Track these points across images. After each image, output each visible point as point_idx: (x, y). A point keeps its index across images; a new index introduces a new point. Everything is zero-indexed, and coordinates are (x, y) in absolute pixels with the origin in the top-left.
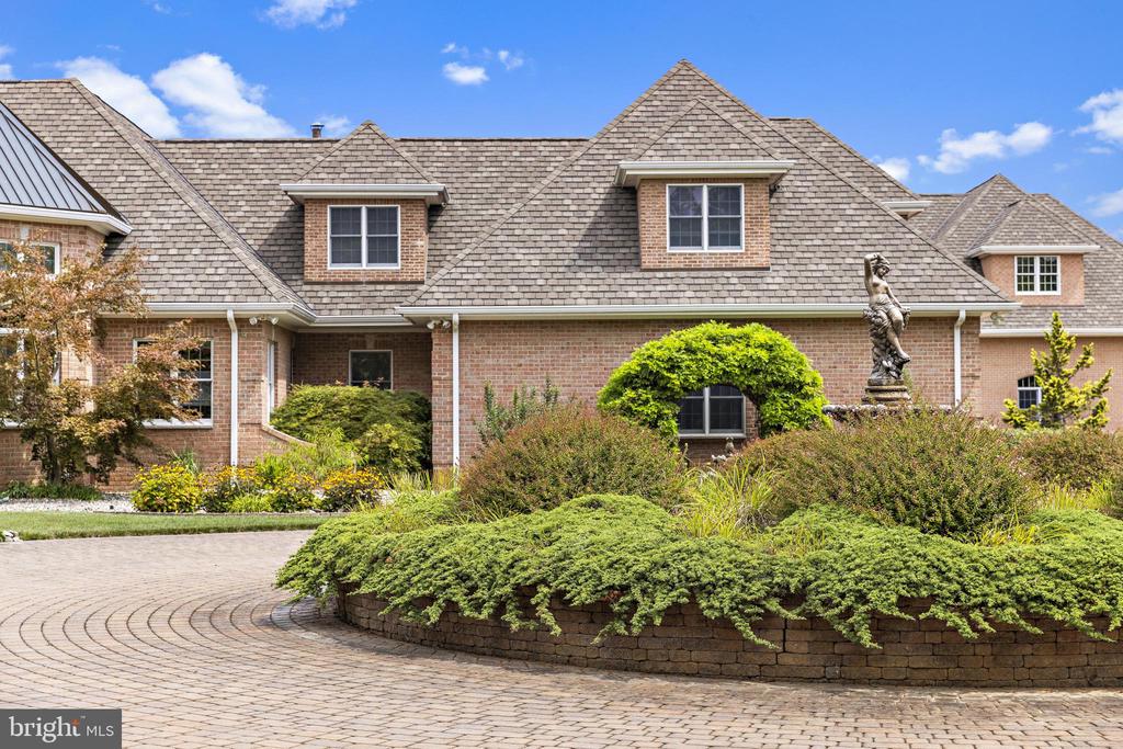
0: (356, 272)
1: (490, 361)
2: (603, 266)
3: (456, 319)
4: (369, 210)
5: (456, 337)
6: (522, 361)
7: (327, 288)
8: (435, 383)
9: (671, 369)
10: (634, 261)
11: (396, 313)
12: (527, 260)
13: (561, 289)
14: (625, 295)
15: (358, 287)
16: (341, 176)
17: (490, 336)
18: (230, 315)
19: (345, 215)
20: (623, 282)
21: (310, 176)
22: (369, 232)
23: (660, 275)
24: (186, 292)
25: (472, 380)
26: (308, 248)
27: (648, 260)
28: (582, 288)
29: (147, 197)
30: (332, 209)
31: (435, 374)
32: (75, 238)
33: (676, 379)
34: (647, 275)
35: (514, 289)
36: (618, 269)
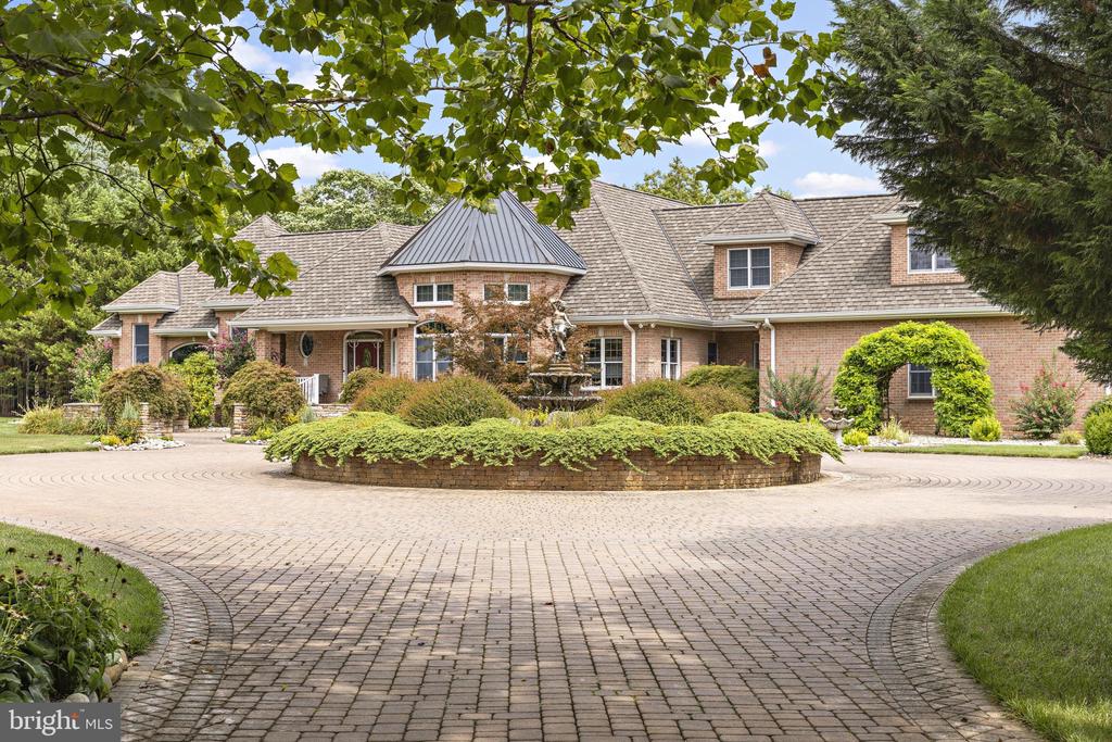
0: (745, 292)
1: (794, 349)
2: (868, 284)
3: (767, 321)
4: (752, 251)
5: (773, 333)
6: (814, 349)
7: (726, 302)
8: (761, 363)
9: (870, 354)
10: (888, 280)
11: (734, 318)
12: (822, 281)
13: (835, 300)
14: (874, 304)
15: (745, 301)
16: (734, 230)
17: (794, 332)
18: (626, 323)
19: (737, 255)
20: (875, 295)
21: (718, 230)
22: (753, 265)
23: (901, 289)
24: (605, 309)
25: (784, 360)
26: (716, 277)
27: (895, 280)
28: (848, 300)
29: (603, 250)
30: (731, 252)
31: (761, 358)
32: (539, 279)
33: (870, 360)
34: (893, 290)
35: (806, 301)
36: (877, 286)
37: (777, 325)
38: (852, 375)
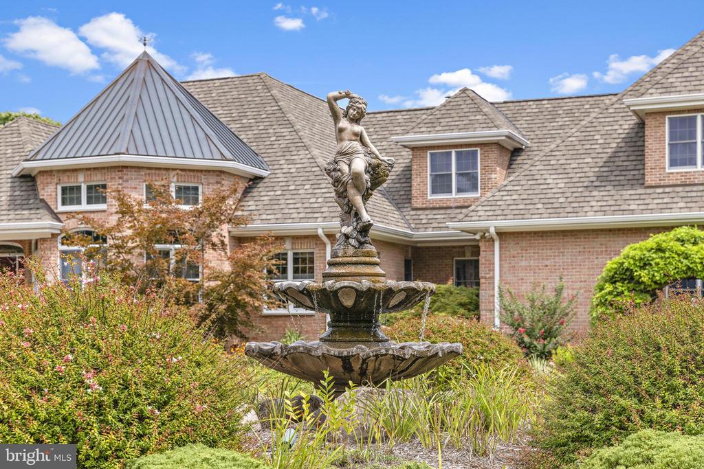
0: (448, 200)
1: (524, 263)
2: (614, 186)
3: (492, 230)
4: (457, 153)
5: (497, 244)
6: (548, 263)
7: (427, 212)
8: (482, 281)
9: (643, 267)
10: (640, 181)
12: (555, 183)
13: (576, 205)
14: (627, 208)
15: (449, 211)
16: (437, 129)
17: (524, 244)
18: (320, 232)
19: (440, 158)
20: (628, 197)
21: (415, 130)
22: (458, 169)
23: (660, 190)
24: (293, 216)
25: (510, 278)
26: (414, 183)
27: (650, 179)
28: (594, 203)
30: (431, 154)
31: (482, 274)
32: (213, 179)
33: (644, 276)
34: (649, 191)
35: (540, 206)
36: (626, 187)
37: (501, 235)
38: (620, 294)
